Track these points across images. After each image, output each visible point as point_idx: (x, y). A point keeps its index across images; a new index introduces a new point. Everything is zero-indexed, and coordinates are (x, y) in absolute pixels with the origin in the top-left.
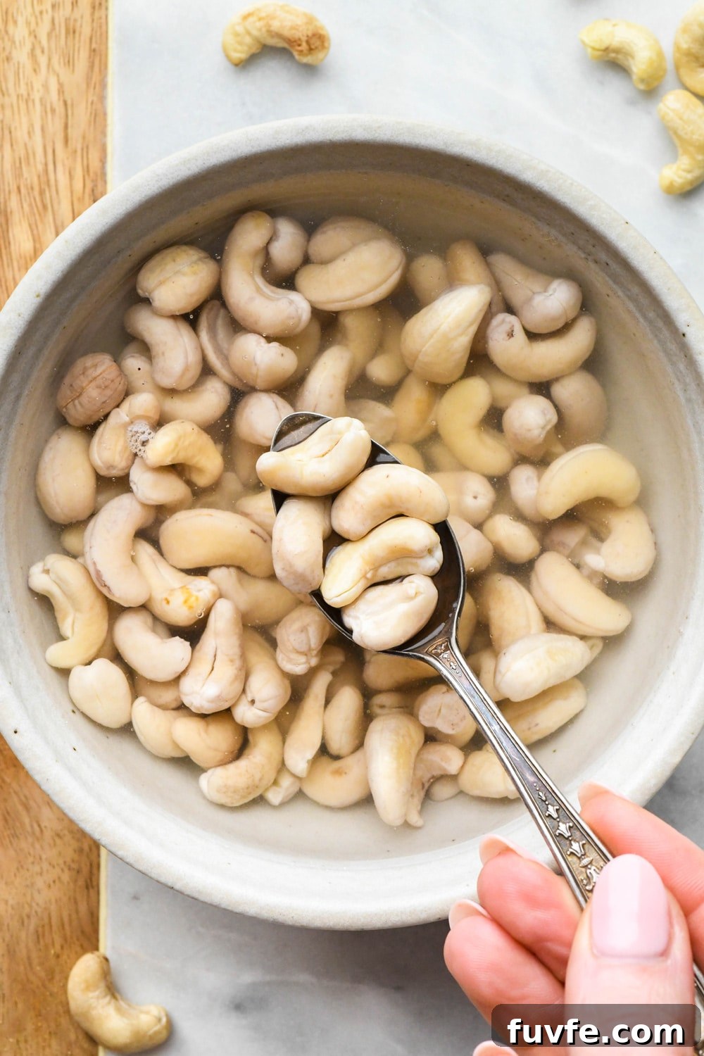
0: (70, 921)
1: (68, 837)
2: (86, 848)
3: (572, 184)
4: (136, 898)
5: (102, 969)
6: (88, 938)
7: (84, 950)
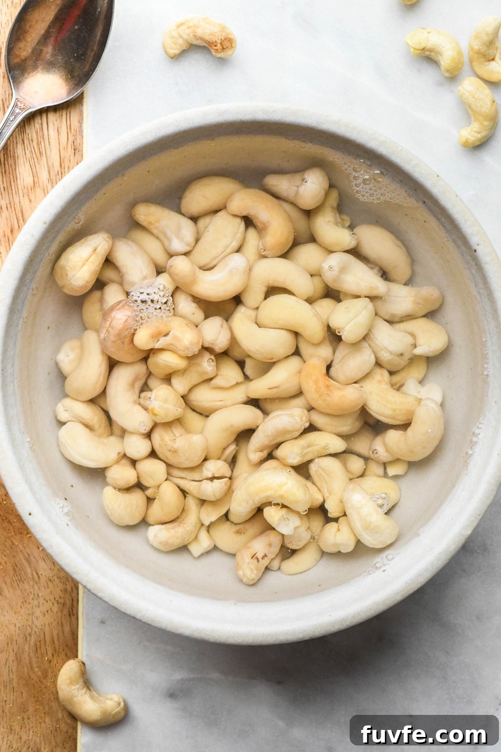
0: (58, 638)
1: (57, 581)
2: (69, 589)
3: (401, 150)
4: (103, 622)
5: (81, 670)
6: (70, 649)
7: (68, 658)
